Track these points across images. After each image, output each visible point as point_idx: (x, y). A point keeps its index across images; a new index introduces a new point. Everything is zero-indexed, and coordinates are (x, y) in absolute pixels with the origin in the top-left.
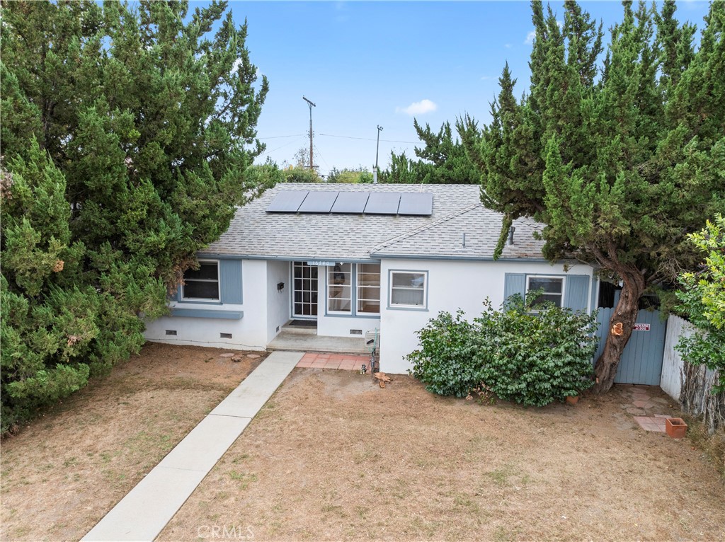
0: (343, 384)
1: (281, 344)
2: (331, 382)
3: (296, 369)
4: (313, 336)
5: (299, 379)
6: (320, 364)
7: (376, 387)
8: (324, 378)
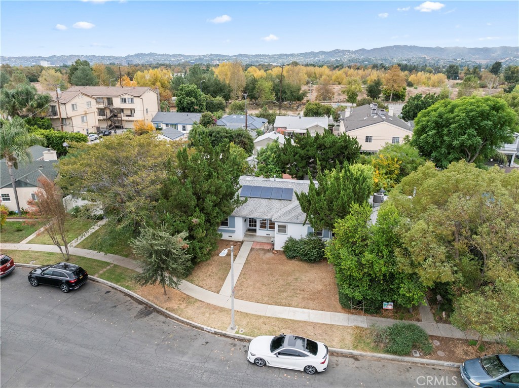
0: (265, 254)
1: (246, 239)
2: (262, 253)
3: (252, 248)
4: (255, 235)
5: (253, 252)
6: (258, 247)
7: (273, 255)
8: (260, 252)
